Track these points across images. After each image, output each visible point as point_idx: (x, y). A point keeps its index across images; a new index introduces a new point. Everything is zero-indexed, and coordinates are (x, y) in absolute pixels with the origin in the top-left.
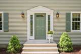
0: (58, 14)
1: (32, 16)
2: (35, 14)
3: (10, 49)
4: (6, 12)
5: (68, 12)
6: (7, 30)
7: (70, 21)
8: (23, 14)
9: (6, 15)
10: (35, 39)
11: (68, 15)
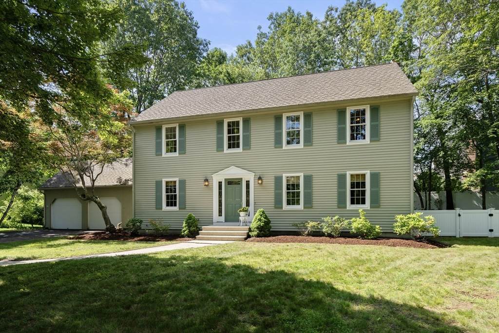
0: (260, 178)
1: (220, 183)
2: (225, 179)
3: (184, 231)
4: (183, 178)
5: (278, 174)
6: (183, 207)
7: (281, 189)
8: (206, 180)
9: (183, 183)
10: (226, 221)
11: (278, 180)
